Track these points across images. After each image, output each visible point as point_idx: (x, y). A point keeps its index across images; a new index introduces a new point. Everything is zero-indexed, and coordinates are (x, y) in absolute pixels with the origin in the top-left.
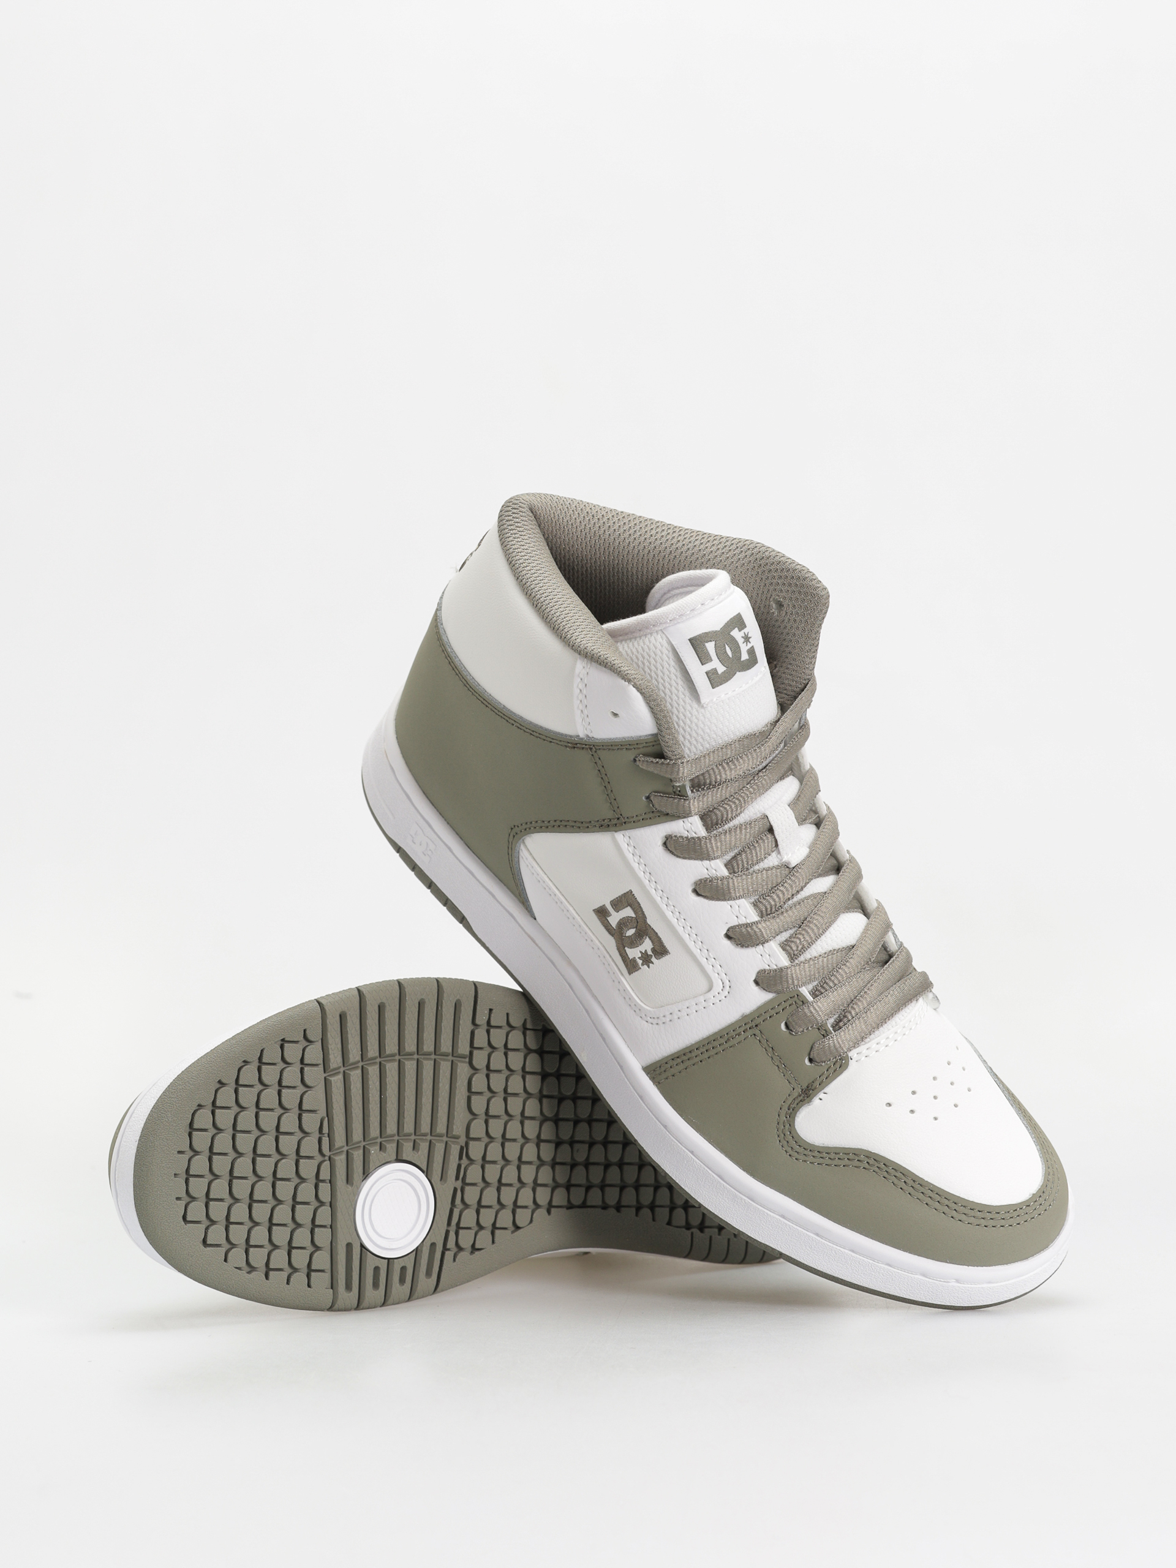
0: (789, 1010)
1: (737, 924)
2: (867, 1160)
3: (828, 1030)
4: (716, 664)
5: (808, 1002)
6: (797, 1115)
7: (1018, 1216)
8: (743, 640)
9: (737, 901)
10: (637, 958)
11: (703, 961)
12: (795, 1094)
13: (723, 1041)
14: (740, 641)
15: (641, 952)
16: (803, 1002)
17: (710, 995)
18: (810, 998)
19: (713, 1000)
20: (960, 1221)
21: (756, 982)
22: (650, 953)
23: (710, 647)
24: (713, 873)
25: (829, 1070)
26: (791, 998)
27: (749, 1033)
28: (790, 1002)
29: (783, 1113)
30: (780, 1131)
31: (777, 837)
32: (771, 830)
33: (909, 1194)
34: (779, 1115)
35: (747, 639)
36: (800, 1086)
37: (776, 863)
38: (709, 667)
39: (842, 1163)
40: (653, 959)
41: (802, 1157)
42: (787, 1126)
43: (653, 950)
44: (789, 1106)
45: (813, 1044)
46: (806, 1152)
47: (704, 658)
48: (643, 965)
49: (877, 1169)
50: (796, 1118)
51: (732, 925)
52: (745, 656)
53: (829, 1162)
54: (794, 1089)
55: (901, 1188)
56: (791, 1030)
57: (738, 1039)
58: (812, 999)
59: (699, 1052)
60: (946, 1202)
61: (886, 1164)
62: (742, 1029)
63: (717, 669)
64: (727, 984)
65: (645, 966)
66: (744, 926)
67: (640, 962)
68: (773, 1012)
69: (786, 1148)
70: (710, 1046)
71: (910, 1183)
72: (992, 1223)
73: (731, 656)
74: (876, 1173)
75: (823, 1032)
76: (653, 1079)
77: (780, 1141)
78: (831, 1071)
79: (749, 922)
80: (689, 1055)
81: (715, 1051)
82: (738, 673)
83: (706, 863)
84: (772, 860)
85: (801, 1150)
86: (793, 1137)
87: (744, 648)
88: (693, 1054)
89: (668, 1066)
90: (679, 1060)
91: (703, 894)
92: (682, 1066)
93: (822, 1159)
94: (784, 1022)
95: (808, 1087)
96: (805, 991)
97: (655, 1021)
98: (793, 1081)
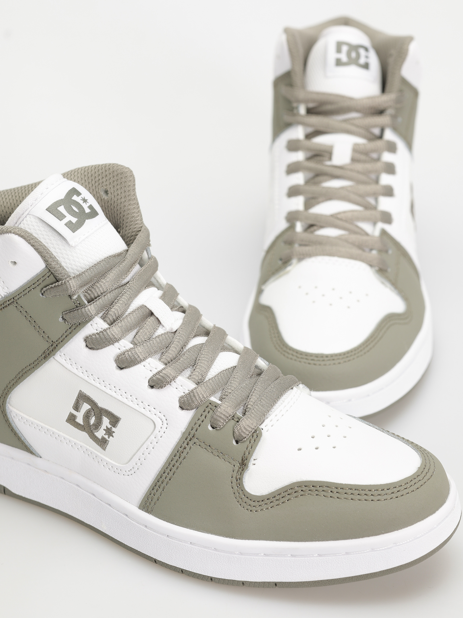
0: (209, 416)
1: (152, 375)
2: (300, 489)
3: (239, 417)
4: (69, 218)
5: (219, 404)
6: (244, 481)
7: (415, 484)
8: (82, 201)
9: (147, 361)
10: (104, 435)
11: (142, 411)
12: (237, 468)
13: (177, 457)
14: (81, 202)
15: (104, 430)
16: (215, 406)
17: (157, 431)
18: (219, 402)
19: (159, 435)
20: (379, 500)
21: (182, 408)
22: (109, 426)
23: (62, 209)
24: (123, 349)
25: (251, 442)
26: (207, 407)
27: (191, 443)
28: (207, 410)
29: (234, 484)
30: (238, 498)
31: (157, 316)
32: (152, 314)
33: (338, 498)
34: (232, 488)
35: (85, 201)
36: (237, 462)
37: (163, 332)
38: (65, 221)
39: (285, 499)
40: (114, 429)
41: (259, 509)
42: (241, 492)
43: (111, 423)
44: (236, 478)
45: (234, 429)
46: (260, 504)
47: (60, 217)
48: (109, 437)
49: (310, 492)
50: (244, 483)
51: (150, 377)
52: (87, 210)
53: (277, 502)
54: (234, 466)
55: (331, 497)
56: (216, 428)
57: (185, 451)
58: (221, 402)
59: (166, 474)
60: (364, 492)
61: (314, 485)
62: (186, 443)
63: (71, 220)
64: (164, 419)
65: (111, 437)
66: (157, 374)
67: (106, 437)
68: (200, 422)
69: (247, 507)
70: (171, 466)
71: (335, 490)
72: (399, 494)
73: (78, 212)
74: (311, 495)
75: (237, 420)
76: (147, 511)
77: (240, 505)
78: (252, 441)
79: (159, 370)
80: (161, 480)
81: (175, 467)
82: (86, 220)
83: (116, 344)
84: (160, 331)
85: (256, 504)
86: (247, 497)
87: (85, 206)
88: (163, 477)
89: (152, 495)
90: (157, 487)
91: (123, 367)
92: (160, 490)
93: (272, 503)
94: (209, 425)
95: (242, 460)
96: (215, 399)
97: (132, 472)
98: (231, 461)
